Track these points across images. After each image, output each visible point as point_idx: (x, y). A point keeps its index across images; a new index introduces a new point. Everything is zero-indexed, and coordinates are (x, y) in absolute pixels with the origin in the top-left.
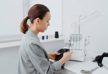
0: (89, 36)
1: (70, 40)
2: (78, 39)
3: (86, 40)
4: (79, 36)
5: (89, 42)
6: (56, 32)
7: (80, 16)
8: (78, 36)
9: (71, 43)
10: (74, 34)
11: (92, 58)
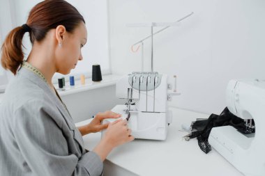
0: (175, 76)
1: (130, 87)
2: (151, 84)
3: (169, 87)
4: (153, 76)
5: (175, 91)
6: (94, 67)
7: (154, 24)
8: (149, 78)
9: (133, 97)
10: (140, 71)
11: (184, 129)
